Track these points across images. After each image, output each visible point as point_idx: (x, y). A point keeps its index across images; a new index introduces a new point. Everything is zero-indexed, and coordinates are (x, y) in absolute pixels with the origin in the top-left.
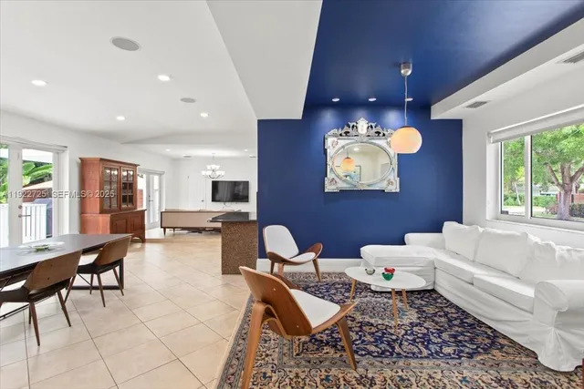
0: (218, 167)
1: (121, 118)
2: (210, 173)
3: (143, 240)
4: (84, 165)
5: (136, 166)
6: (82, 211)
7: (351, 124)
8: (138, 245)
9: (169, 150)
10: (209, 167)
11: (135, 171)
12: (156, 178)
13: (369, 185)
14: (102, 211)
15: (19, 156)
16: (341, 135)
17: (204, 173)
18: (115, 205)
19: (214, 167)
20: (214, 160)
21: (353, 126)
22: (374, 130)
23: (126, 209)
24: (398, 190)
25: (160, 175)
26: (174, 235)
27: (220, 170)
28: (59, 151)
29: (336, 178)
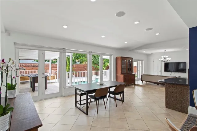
0: (167, 56)
2: (163, 59)
3: (135, 84)
4: (117, 59)
5: (132, 58)
6: (117, 73)
8: (133, 86)
9: (145, 51)
10: (162, 57)
11: (132, 60)
12: (141, 62)
14: (122, 74)
15: (102, 57)
17: (160, 59)
18: (125, 72)
19: (165, 56)
20: (165, 53)
23: (129, 73)
25: (142, 61)
26: (147, 84)
27: (168, 58)
28: (111, 55)
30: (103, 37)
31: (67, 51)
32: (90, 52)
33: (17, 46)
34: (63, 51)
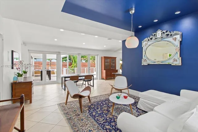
1: (105, 46)
4: (102, 58)
5: (115, 58)
6: (102, 69)
7: (153, 34)
13: (162, 62)
14: (105, 69)
16: (149, 40)
18: (109, 68)
21: (154, 35)
22: (166, 34)
23: (112, 69)
24: (180, 64)
29: (146, 59)
30: (84, 44)
31: (61, 53)
32: (79, 54)
33: (30, 52)
34: (58, 53)
